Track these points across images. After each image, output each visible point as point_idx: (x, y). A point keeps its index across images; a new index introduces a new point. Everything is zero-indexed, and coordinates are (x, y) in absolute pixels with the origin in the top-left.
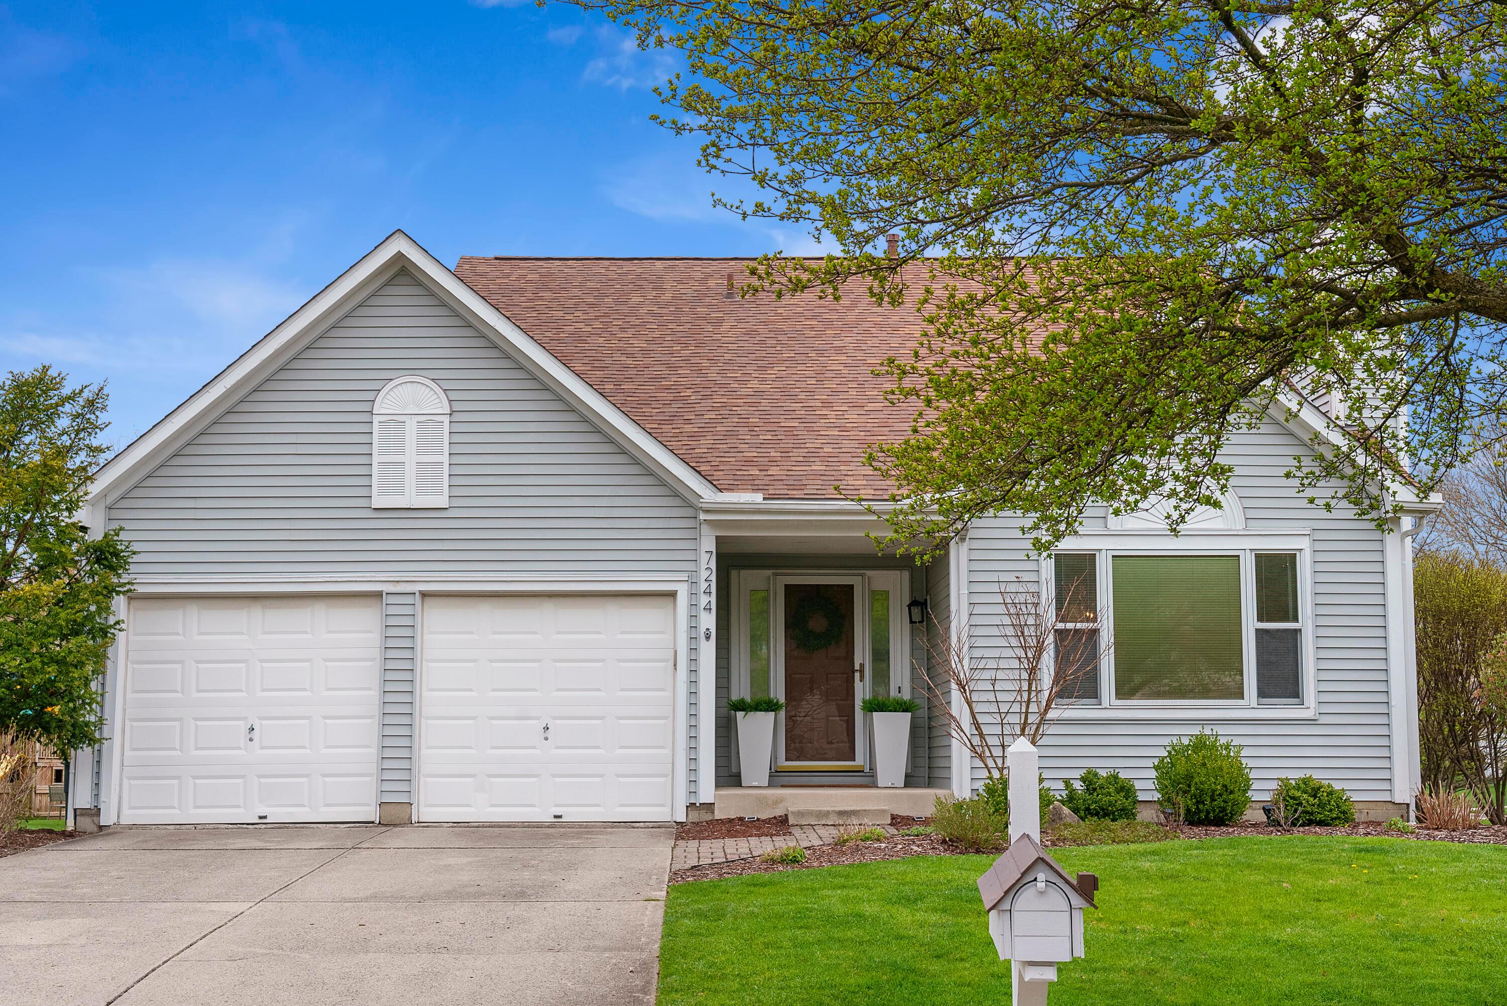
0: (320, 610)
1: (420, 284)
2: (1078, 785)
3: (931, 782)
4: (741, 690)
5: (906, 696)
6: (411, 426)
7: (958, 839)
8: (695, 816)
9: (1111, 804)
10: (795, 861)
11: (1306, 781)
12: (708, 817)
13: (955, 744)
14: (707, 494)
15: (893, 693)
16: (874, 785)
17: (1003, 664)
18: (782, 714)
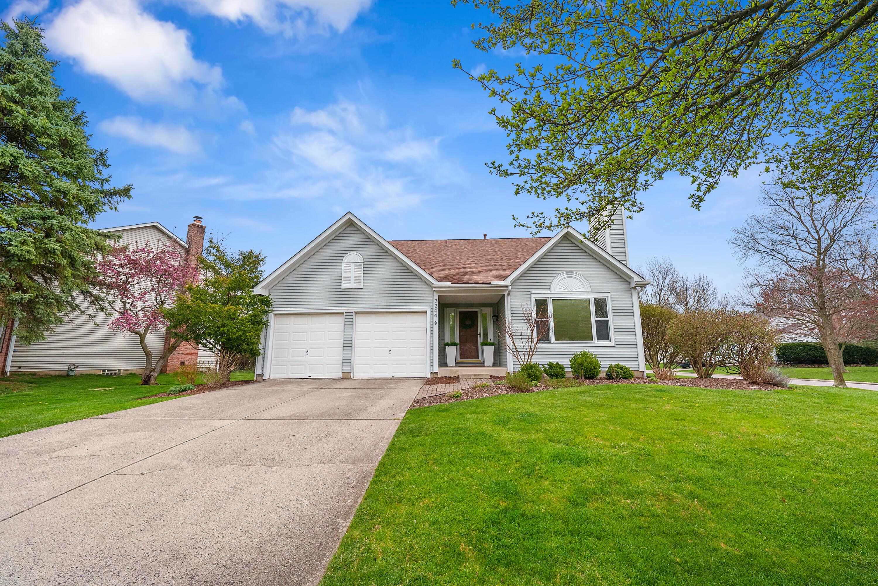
0: (327, 317)
1: (356, 227)
2: (547, 366)
3: (500, 365)
4: (447, 340)
5: (492, 341)
6: (353, 266)
7: (515, 387)
8: (432, 376)
9: (558, 373)
10: (458, 397)
11: (618, 365)
12: (436, 376)
13: (508, 353)
14: (435, 283)
15: (489, 340)
16: (484, 366)
17: (523, 331)
18: (459, 346)
